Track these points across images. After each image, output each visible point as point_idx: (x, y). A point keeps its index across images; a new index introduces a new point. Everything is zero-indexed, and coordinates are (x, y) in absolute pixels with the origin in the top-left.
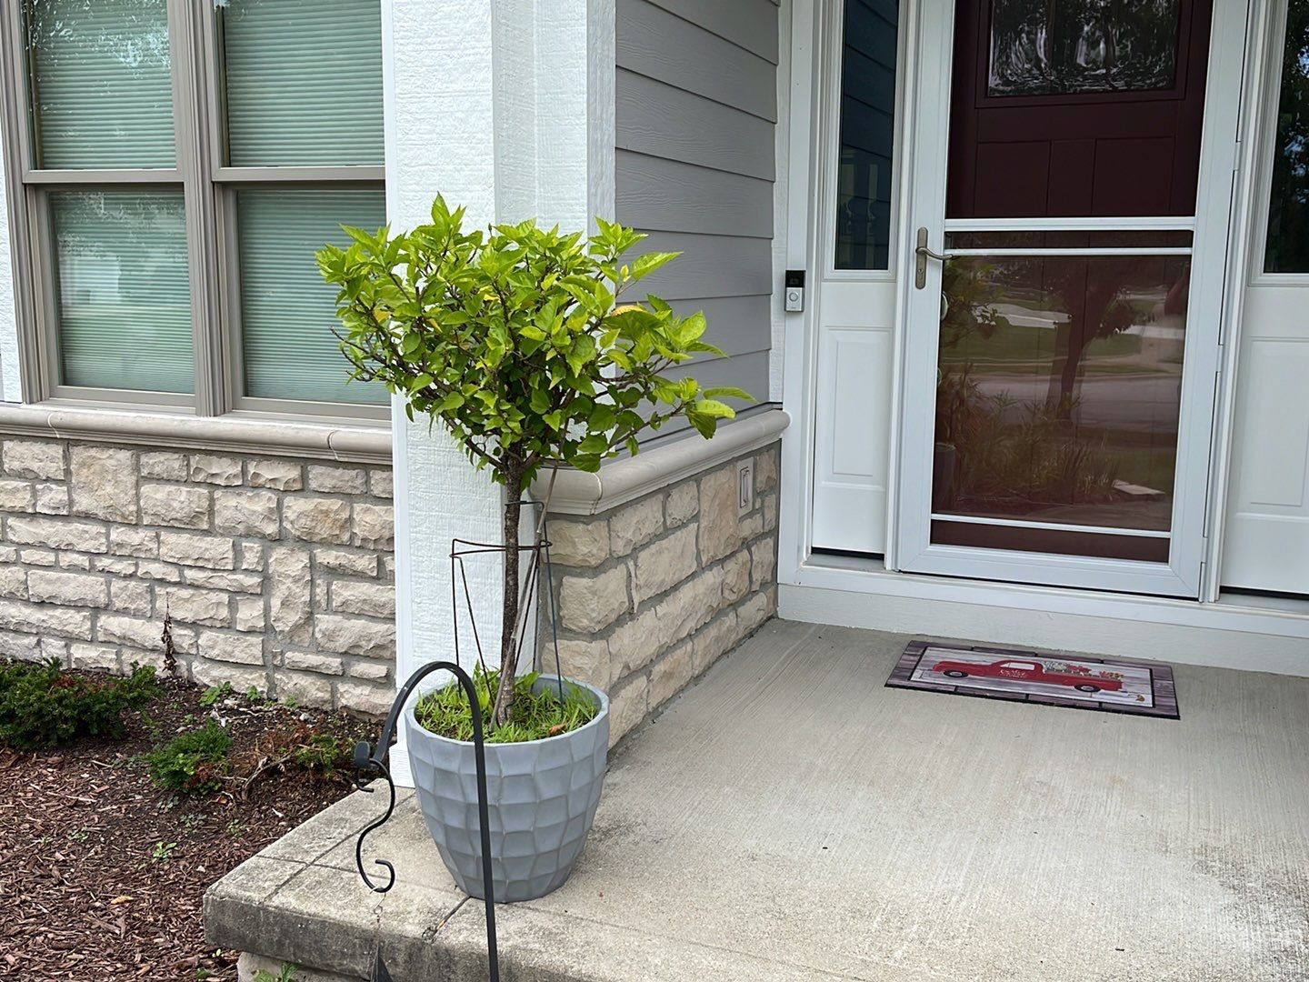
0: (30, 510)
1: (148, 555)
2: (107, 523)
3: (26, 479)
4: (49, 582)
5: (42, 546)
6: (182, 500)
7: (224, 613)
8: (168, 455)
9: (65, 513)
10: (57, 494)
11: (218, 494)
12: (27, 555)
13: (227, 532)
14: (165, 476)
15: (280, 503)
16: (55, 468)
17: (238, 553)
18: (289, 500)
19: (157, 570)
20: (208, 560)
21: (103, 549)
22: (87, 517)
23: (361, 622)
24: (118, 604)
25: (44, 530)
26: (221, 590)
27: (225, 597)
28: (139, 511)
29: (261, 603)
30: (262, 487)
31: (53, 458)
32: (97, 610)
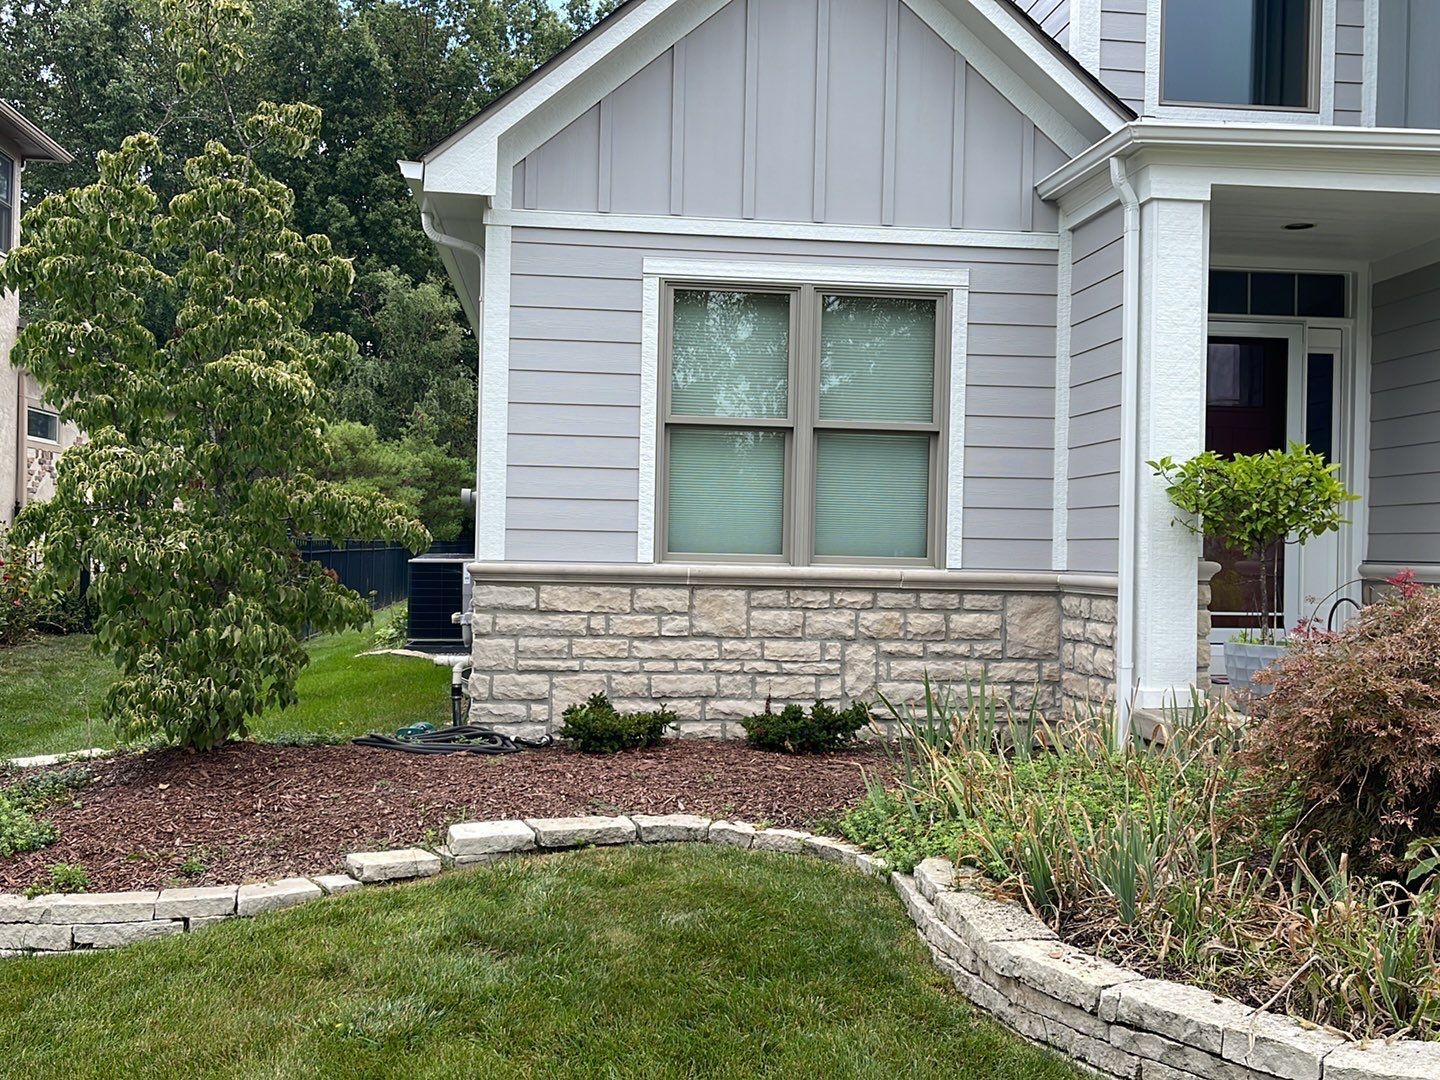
0: (657, 634)
1: (753, 657)
2: (719, 638)
3: (653, 614)
4: (670, 682)
5: (665, 658)
6: (785, 619)
7: (812, 689)
8: (775, 592)
9: (686, 634)
10: (682, 622)
11: (809, 614)
12: (648, 666)
13: (814, 637)
14: (771, 605)
15: (857, 617)
16: (680, 606)
17: (824, 650)
18: (862, 614)
19: (760, 666)
20: (803, 656)
21: (716, 656)
22: (705, 635)
23: (912, 684)
24: (727, 692)
25: (667, 647)
26: (809, 675)
27: (813, 679)
28: (748, 628)
29: (839, 680)
30: (844, 607)
31: (681, 598)
32: (706, 698)
